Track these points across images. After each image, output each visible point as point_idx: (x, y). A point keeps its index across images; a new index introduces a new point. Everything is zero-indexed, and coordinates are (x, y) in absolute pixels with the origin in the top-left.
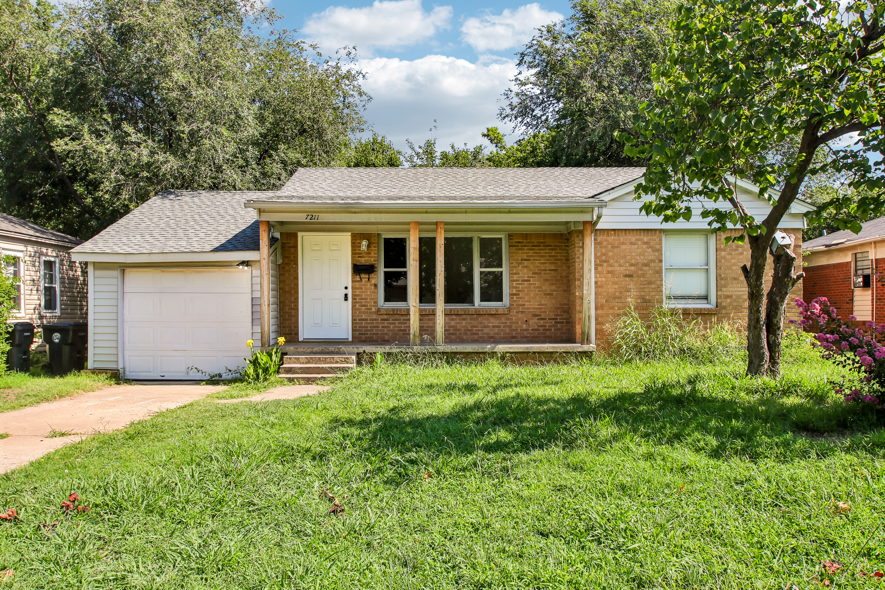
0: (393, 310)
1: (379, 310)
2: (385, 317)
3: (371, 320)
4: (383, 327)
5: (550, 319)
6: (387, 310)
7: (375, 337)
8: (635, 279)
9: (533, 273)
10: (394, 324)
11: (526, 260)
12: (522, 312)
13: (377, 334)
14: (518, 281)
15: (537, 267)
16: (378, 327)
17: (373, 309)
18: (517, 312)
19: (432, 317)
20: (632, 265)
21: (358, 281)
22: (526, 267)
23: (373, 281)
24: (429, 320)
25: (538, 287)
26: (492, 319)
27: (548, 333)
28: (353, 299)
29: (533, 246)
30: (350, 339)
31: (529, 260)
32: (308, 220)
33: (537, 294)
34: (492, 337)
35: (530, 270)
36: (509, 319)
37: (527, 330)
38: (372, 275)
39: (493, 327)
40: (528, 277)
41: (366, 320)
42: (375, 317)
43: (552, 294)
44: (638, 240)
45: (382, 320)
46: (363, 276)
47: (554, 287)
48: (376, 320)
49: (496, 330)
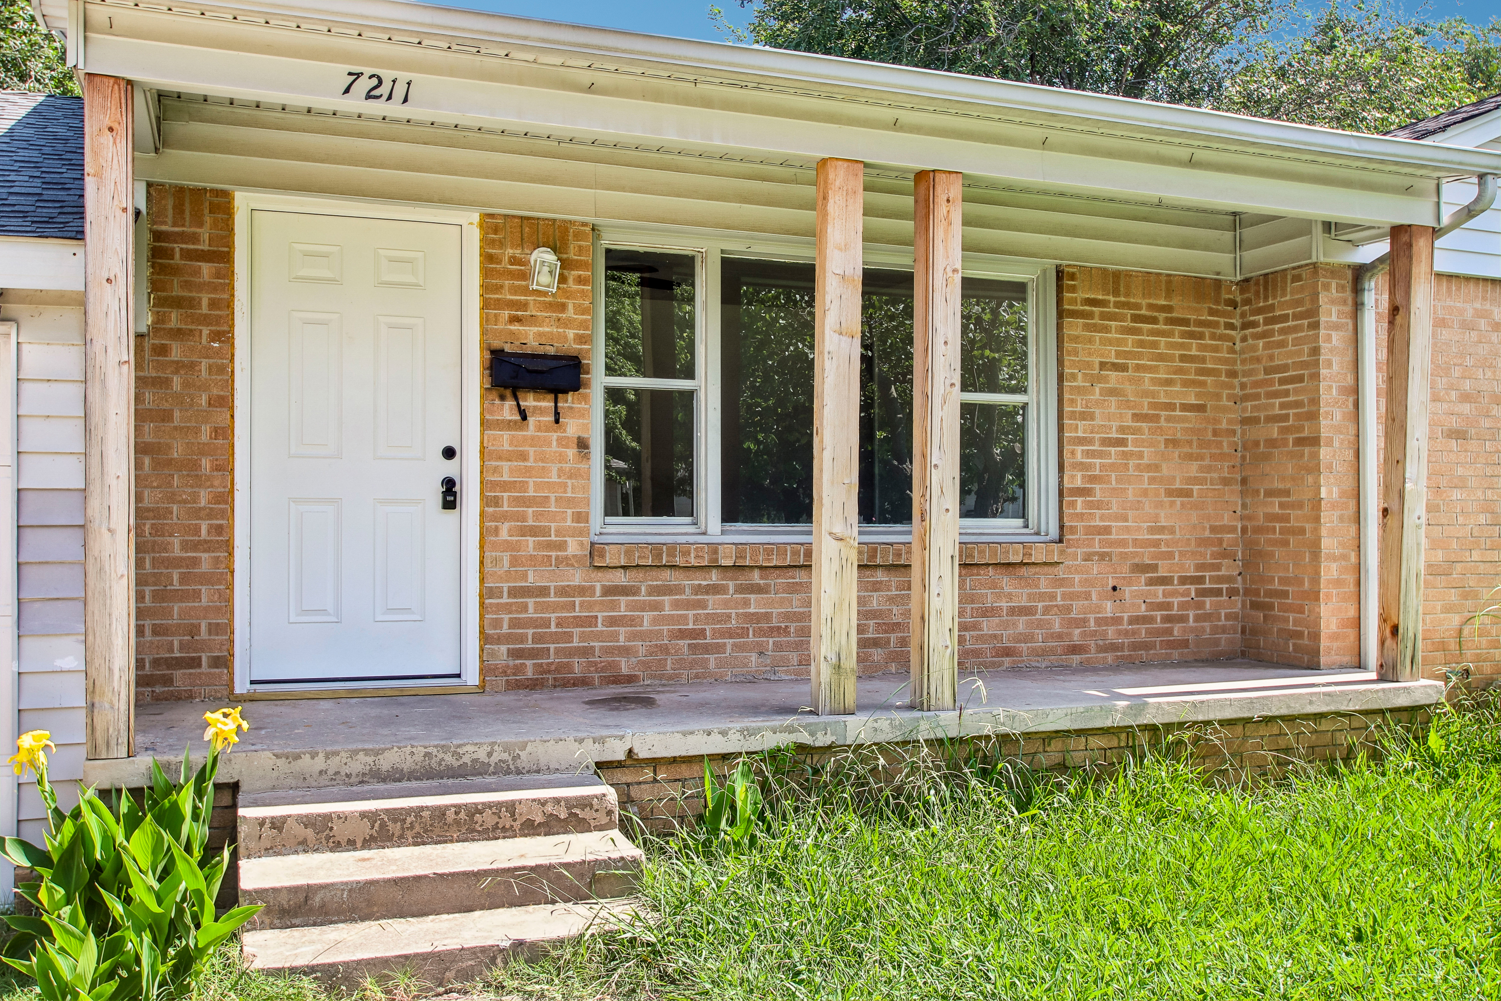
0: (656, 549)
1: (595, 550)
2: (620, 578)
3: (563, 591)
4: (612, 621)
5: (1184, 580)
6: (630, 548)
7: (578, 667)
8: (1473, 445)
9: (1137, 417)
10: (657, 607)
11: (1116, 367)
12: (1102, 556)
13: (586, 652)
14: (1090, 441)
15: (1146, 394)
16: (591, 621)
17: (573, 547)
18: (1088, 558)
19: (800, 576)
20: (1465, 398)
21: (509, 425)
22: (1113, 392)
23: (572, 427)
24: (793, 588)
25: (1149, 467)
26: (1006, 583)
27: (1177, 630)
28: (487, 501)
29: (1136, 318)
30: (472, 677)
31: (1123, 368)
32: (356, 103)
33: (1145, 493)
34: (1008, 652)
35: (1127, 404)
36: (1060, 582)
37: (1117, 621)
38: (568, 401)
39: (1012, 611)
40: (1122, 429)
41: (543, 591)
42: (577, 578)
43: (1188, 493)
44: (1479, 314)
45: (609, 591)
46: (529, 401)
47: (1193, 469)
48: (582, 591)
49: (1021, 624)
